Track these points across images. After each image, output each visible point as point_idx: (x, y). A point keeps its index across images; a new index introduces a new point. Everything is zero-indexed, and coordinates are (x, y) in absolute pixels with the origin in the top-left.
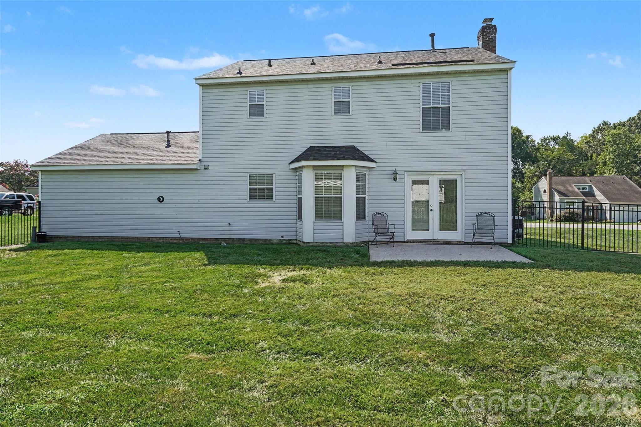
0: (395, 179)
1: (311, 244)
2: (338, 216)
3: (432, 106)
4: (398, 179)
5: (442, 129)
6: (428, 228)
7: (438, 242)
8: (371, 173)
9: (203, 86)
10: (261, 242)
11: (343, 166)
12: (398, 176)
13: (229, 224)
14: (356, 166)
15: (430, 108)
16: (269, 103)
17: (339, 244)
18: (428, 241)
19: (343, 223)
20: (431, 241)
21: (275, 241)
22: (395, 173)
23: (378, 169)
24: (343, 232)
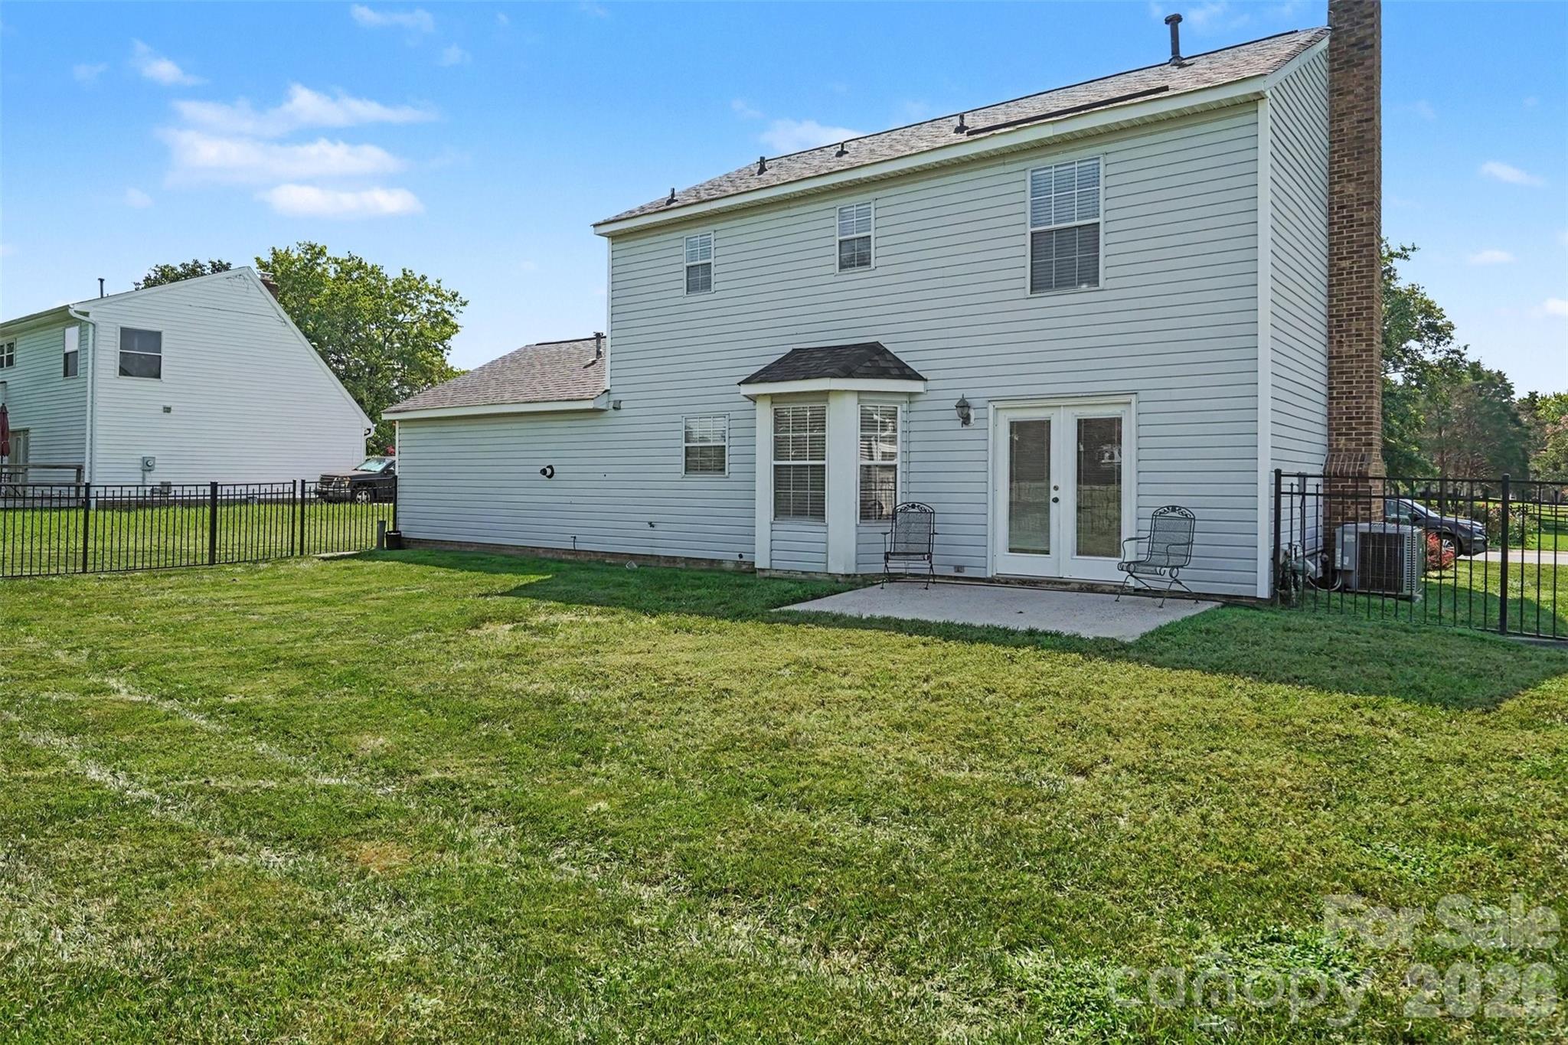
0: (966, 420)
1: (767, 574)
2: (818, 511)
3: (1053, 226)
4: (972, 420)
5: (1080, 283)
6: (1045, 548)
7: (1066, 584)
8: (915, 406)
9: (614, 237)
10: (704, 566)
11: (827, 393)
12: (972, 413)
13: (651, 525)
14: (859, 392)
15: (1050, 232)
16: (719, 260)
17: (819, 577)
18: (1042, 582)
19: (827, 526)
20: (1049, 582)
21: (730, 566)
22: (963, 406)
23: (931, 395)
24: (827, 547)
